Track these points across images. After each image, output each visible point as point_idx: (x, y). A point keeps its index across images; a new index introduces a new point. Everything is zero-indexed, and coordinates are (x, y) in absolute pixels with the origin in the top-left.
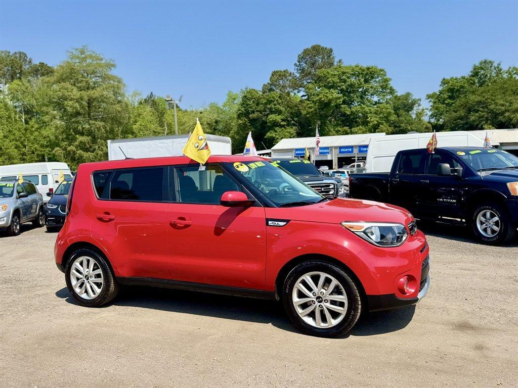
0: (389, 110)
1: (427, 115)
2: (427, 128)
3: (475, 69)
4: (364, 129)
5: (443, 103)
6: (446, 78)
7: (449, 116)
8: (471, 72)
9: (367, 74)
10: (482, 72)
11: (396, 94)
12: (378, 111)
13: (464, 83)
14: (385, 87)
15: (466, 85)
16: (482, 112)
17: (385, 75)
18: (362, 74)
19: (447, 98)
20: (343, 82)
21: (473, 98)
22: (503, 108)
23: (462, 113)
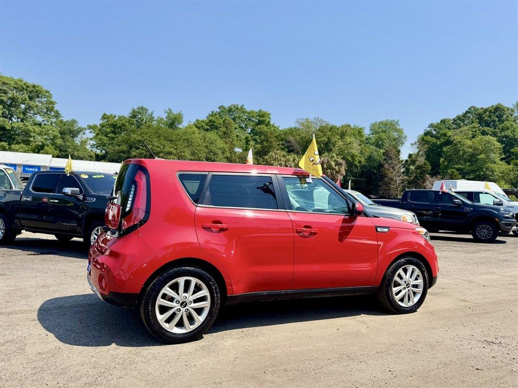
0: (54, 133)
1: (90, 144)
2: (91, 156)
3: (134, 112)
4: (27, 149)
5: (106, 136)
6: (107, 114)
7: (113, 148)
8: (131, 114)
9: (32, 91)
10: (140, 116)
11: (61, 118)
12: (43, 132)
13: (125, 123)
14: (50, 109)
15: (127, 124)
16: (142, 150)
17: (51, 98)
18: (26, 90)
19: (110, 132)
20: (3, 93)
21: (135, 137)
22: (158, 149)
23: (125, 147)
